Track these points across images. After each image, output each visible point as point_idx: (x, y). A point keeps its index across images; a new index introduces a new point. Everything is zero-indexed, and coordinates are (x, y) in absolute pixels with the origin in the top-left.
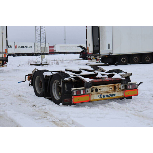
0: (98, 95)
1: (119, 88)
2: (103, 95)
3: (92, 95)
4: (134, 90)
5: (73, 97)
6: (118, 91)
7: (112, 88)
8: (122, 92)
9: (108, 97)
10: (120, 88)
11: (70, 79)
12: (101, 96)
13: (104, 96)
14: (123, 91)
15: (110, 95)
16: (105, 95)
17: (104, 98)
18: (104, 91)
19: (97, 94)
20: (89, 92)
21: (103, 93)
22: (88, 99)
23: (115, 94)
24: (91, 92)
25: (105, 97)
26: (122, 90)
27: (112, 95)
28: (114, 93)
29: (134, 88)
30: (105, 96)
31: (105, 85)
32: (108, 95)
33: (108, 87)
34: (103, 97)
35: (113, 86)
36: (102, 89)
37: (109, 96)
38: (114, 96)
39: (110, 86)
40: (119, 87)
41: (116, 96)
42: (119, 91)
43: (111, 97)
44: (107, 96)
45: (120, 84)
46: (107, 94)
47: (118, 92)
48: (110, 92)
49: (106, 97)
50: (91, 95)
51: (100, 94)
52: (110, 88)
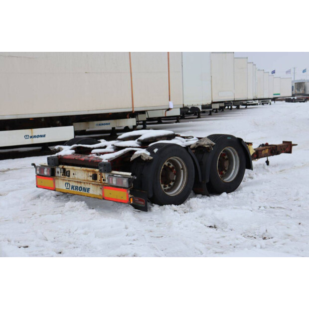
0: (65, 182)
2: (72, 184)
7: (91, 177)
8: (99, 188)
9: (78, 191)
10: (104, 180)
12: (69, 185)
13: (73, 187)
19: (64, 180)
21: (71, 181)
22: (52, 186)
23: (88, 189)
28: (87, 186)
30: (74, 188)
34: (72, 189)
35: (92, 172)
38: (86, 192)
39: (88, 171)
40: (102, 177)
43: (82, 191)
44: (77, 187)
46: (76, 184)
47: (93, 186)
49: (75, 190)
51: (67, 182)
52: (88, 174)
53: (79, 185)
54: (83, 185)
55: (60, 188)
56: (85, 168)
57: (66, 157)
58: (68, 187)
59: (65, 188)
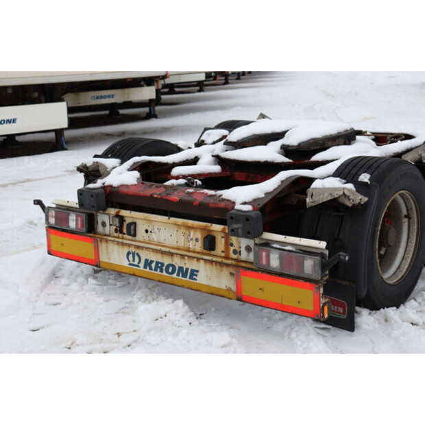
1: (232, 249)
5: (47, 231)
6: (206, 261)
7: (197, 240)
8: (226, 272)
9: (164, 273)
10: (235, 252)
12: (137, 259)
13: (148, 264)
14: (232, 270)
15: (174, 267)
16: (152, 262)
17: (148, 270)
24: (116, 230)
25: (151, 269)
27: (181, 269)
28: (190, 265)
29: (294, 272)
30: (153, 265)
31: (165, 218)
32: (163, 265)
33: (183, 230)
34: (145, 267)
35: (200, 229)
37: (167, 270)
38: (188, 279)
40: (232, 245)
42: (211, 262)
43: (175, 275)
44: (159, 266)
46: (160, 258)
47: (208, 266)
48: (173, 254)
49: (156, 270)
51: (133, 250)
52: (189, 235)
53: (166, 261)
54: (177, 262)
55: (112, 261)
56: (180, 221)
57: (125, 190)
58: (136, 263)
59: (125, 263)
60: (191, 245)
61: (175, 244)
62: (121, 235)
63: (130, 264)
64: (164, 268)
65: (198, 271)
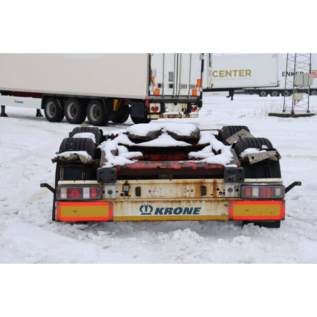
0: (140, 205)
1: (218, 192)
3: (119, 205)
4: (269, 202)
5: (57, 204)
7: (192, 191)
8: (221, 204)
9: (173, 214)
10: (220, 193)
11: (75, 156)
12: (149, 209)
13: (159, 211)
14: (226, 203)
15: (181, 209)
16: (162, 209)
17: (159, 214)
18: (163, 195)
19: (136, 202)
20: (114, 195)
21: (154, 202)
23: (197, 210)
24: (122, 195)
25: (161, 213)
26: (227, 199)
27: (187, 209)
28: (194, 205)
29: (269, 197)
30: (163, 211)
31: (168, 181)
32: (172, 209)
33: (180, 186)
34: (156, 213)
35: (195, 183)
36: (158, 189)
37: (175, 212)
38: (192, 214)
39: (186, 184)
40: (218, 189)
41: (202, 213)
43: (181, 214)
44: (169, 210)
45: (220, 181)
46: (169, 206)
48: (180, 201)
49: (166, 213)
50: (116, 202)
51: (145, 204)
52: (186, 189)
53: (175, 206)
54: (184, 205)
55: (126, 215)
58: (148, 212)
59: (139, 214)
60: (187, 194)
61: (175, 196)
62: (126, 197)
63: (142, 214)
64: (173, 211)
65: (200, 208)
